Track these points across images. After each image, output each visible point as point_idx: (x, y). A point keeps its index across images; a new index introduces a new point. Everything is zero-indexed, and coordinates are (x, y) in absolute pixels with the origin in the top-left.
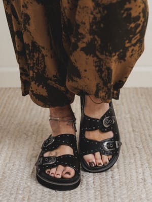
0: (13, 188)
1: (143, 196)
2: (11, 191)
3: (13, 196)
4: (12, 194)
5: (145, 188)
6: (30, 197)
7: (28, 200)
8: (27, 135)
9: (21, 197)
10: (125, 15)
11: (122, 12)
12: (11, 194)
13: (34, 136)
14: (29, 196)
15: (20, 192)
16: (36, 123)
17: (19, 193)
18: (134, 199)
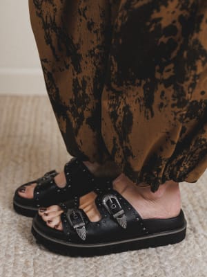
0: (8, 246)
1: (199, 256)
2: (7, 250)
3: (11, 260)
4: (10, 256)
5: (197, 243)
6: (36, 261)
7: (34, 265)
8: (17, 162)
9: (22, 260)
10: (152, 29)
11: (148, 24)
12: (8, 256)
13: (27, 164)
14: (34, 259)
15: (21, 253)
16: (26, 145)
17: (19, 255)
18: (187, 261)
